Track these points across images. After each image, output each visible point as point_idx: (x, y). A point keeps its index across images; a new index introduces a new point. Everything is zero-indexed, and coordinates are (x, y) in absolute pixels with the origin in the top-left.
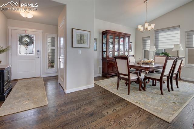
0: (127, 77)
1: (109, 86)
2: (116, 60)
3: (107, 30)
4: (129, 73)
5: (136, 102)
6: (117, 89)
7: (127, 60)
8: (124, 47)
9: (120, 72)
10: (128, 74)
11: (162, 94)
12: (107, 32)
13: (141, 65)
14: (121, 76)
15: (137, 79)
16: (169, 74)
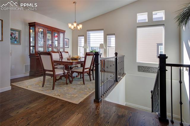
0: (52, 73)
1: (34, 85)
2: (41, 55)
3: (35, 22)
4: (54, 68)
5: (57, 95)
6: (43, 86)
7: (50, 56)
8: (59, 43)
9: (45, 68)
10: (52, 69)
11: (84, 84)
12: (35, 25)
13: (70, 61)
14: (47, 72)
15: (63, 73)
16: (91, 67)
